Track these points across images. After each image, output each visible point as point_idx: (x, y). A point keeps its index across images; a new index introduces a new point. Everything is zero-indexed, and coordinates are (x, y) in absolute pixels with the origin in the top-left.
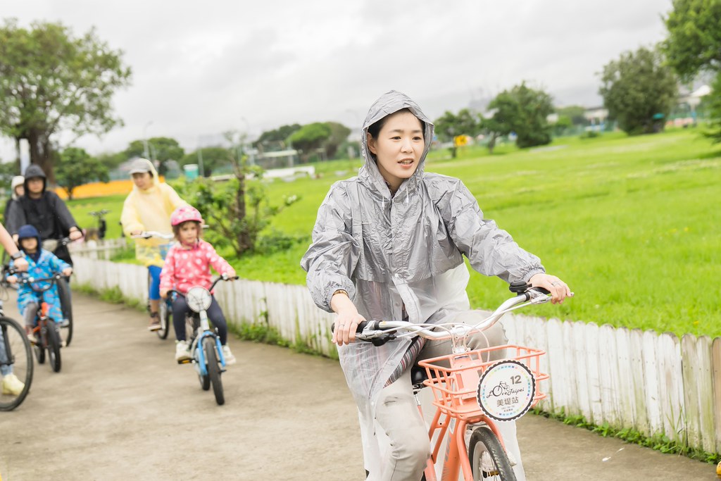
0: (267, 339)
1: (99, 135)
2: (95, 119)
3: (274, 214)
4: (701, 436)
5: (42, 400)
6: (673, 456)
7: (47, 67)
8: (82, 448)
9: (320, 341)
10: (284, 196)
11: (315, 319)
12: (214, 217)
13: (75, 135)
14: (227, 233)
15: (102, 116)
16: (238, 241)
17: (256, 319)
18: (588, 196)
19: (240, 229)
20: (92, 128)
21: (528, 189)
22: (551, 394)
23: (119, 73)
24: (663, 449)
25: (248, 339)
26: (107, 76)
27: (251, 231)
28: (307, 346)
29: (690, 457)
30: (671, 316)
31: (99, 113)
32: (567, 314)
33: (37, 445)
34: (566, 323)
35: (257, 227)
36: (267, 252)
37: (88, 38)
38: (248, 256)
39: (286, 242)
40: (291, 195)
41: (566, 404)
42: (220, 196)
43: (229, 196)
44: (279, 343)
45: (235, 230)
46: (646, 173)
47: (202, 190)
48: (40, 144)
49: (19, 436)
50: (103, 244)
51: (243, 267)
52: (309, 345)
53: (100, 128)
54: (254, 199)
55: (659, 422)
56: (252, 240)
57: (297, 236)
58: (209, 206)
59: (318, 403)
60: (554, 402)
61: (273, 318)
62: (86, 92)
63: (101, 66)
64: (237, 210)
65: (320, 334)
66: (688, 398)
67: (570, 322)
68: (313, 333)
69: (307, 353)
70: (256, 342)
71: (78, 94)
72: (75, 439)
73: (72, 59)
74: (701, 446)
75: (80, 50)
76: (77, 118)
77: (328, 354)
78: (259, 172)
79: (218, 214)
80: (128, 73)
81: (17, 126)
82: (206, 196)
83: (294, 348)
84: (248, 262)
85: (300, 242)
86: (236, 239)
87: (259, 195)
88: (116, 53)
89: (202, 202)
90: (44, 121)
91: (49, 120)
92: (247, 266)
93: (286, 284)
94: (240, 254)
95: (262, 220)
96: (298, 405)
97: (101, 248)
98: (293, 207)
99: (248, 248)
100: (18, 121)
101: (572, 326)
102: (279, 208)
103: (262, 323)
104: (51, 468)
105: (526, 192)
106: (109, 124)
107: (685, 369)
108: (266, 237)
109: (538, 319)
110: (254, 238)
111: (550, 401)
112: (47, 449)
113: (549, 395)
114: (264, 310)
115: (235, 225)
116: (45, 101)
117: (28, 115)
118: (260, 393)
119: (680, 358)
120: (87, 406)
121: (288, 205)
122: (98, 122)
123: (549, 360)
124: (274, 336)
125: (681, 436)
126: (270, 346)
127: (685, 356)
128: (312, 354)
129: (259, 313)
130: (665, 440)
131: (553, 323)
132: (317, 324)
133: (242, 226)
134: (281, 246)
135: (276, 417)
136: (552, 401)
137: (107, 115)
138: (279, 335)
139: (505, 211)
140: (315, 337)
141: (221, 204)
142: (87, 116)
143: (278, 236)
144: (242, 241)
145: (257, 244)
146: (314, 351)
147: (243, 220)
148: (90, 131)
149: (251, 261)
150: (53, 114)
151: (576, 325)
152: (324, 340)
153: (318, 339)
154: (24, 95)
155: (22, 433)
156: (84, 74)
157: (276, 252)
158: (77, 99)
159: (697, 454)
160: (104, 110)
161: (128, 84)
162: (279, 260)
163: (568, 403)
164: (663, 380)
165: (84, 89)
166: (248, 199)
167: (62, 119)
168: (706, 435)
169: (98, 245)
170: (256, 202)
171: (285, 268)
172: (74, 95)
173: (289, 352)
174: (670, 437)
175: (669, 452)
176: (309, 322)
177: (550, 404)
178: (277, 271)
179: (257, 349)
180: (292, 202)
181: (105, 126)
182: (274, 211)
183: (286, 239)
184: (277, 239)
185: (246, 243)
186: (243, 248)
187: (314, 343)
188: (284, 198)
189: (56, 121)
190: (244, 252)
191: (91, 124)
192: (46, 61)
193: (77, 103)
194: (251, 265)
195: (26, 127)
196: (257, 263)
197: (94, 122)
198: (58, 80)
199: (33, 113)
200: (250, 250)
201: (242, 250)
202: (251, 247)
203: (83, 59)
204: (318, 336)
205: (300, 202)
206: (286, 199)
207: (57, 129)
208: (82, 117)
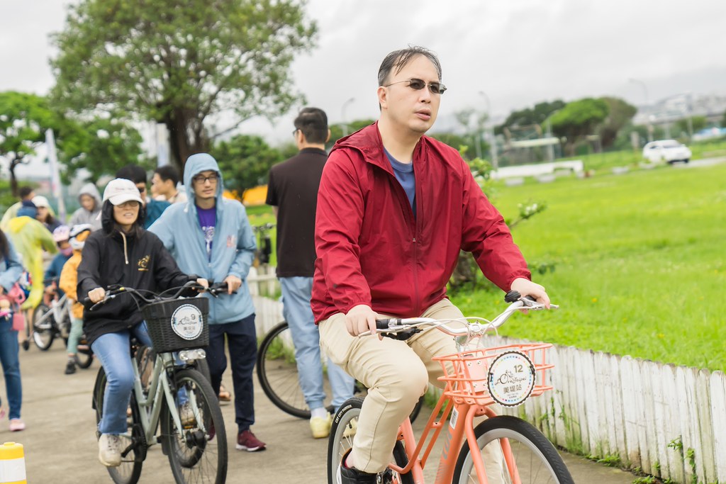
1: (271, 117)
2: (266, 95)
7: (201, 23)
9: (554, 425)
10: (520, 205)
13: (239, 118)
15: (276, 91)
20: (262, 107)
23: (300, 30)
26: (286, 32)
31: (272, 86)
38: (466, 291)
40: (530, 203)
48: (190, 133)
50: (266, 273)
52: (539, 430)
53: (273, 108)
56: (473, 269)
62: (254, 57)
63: (275, 21)
65: (554, 414)
68: (544, 412)
71: (242, 61)
73: (235, 12)
76: (242, 94)
77: (566, 446)
78: (485, 168)
80: (313, 29)
81: (159, 105)
84: (464, 301)
85: (542, 271)
90: (196, 100)
91: (202, 97)
92: (465, 306)
93: (506, 337)
97: (263, 277)
98: (532, 219)
99: (467, 281)
100: (160, 98)
116: (197, 70)
117: (174, 89)
121: (526, 217)
122: (270, 99)
132: (549, 400)
137: (283, 90)
140: (546, 417)
142: (255, 90)
144: (459, 270)
148: (259, 113)
150: (209, 87)
152: (559, 422)
153: (551, 422)
154: (170, 61)
156: (251, 32)
158: (242, 67)
160: (279, 82)
161: (312, 45)
165: (251, 54)
167: (221, 94)
169: (258, 274)
172: (237, 62)
180: (532, 214)
181: (281, 105)
185: (465, 273)
186: (459, 280)
187: (545, 427)
188: (520, 209)
189: (213, 97)
190: (461, 285)
191: (260, 102)
192: (199, 15)
193: (242, 73)
194: (469, 306)
195: (169, 107)
196: (478, 302)
197: (264, 99)
198: (215, 42)
199: (180, 87)
200: (470, 283)
201: (458, 283)
202: (471, 278)
203: (251, 11)
204: (550, 416)
205: (542, 213)
206: (522, 209)
207: (214, 110)
208: (248, 93)
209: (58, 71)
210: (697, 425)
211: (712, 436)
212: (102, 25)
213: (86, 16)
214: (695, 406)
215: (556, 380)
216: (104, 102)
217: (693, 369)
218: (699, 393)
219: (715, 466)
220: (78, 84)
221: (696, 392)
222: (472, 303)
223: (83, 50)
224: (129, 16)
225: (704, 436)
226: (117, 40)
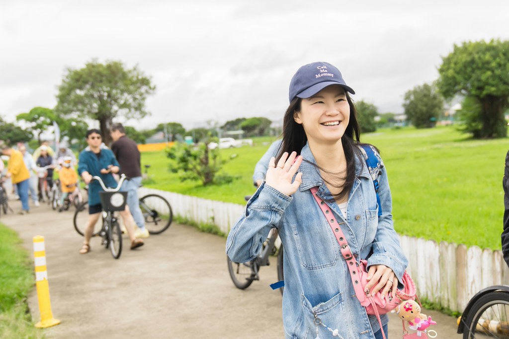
0: (213, 232)
1: (138, 119)
2: (137, 111)
3: (224, 164)
4: (449, 301)
6: (432, 312)
7: (113, 83)
8: (102, 290)
10: (230, 155)
12: (192, 164)
13: (127, 119)
14: (199, 173)
15: (140, 110)
16: (204, 177)
17: (208, 220)
18: (393, 160)
19: (206, 171)
20: (135, 116)
23: (150, 88)
24: (427, 307)
25: (203, 231)
26: (144, 89)
27: (211, 172)
29: (442, 312)
30: (434, 228)
31: (139, 108)
33: (78, 287)
35: (215, 170)
36: (219, 184)
37: (135, 69)
38: (210, 185)
39: (229, 179)
40: (233, 154)
42: (195, 153)
43: (200, 153)
45: (203, 171)
46: (425, 148)
48: (107, 123)
49: (70, 281)
51: (206, 191)
54: (213, 155)
55: (425, 291)
57: (236, 175)
58: (189, 158)
61: (216, 220)
62: (133, 97)
63: (141, 84)
64: (204, 161)
66: (442, 278)
70: (207, 233)
71: (128, 98)
72: (99, 285)
73: (126, 80)
74: (449, 306)
75: (130, 76)
76: (127, 110)
79: (194, 163)
80: (154, 88)
81: (96, 114)
82: (188, 153)
85: (237, 178)
87: (216, 153)
88: (148, 78)
90: (110, 113)
91: (113, 111)
93: (224, 202)
94: (205, 184)
95: (218, 166)
98: (234, 160)
99: (210, 181)
100: (96, 111)
102: (227, 161)
103: (211, 223)
104: (83, 301)
106: (144, 114)
107: (442, 262)
108: (220, 176)
110: (213, 176)
114: (212, 216)
115: (203, 169)
116: (111, 101)
117: (102, 108)
119: (438, 254)
121: (231, 159)
122: (138, 113)
124: (217, 230)
125: (437, 300)
126: (214, 236)
127: (441, 254)
129: (209, 217)
130: (428, 301)
133: (207, 169)
134: (226, 181)
137: (143, 109)
138: (219, 230)
141: (195, 157)
142: (133, 110)
143: (225, 175)
144: (207, 178)
145: (214, 179)
147: (207, 166)
148: (133, 117)
149: (210, 188)
150: (115, 108)
154: (101, 98)
155: (72, 280)
156: (132, 88)
157: (224, 184)
158: (128, 101)
159: (446, 311)
160: (141, 107)
161: (154, 93)
162: (225, 188)
164: (428, 267)
165: (131, 95)
166: (210, 155)
167: (120, 111)
168: (452, 301)
170: (215, 157)
171: (228, 192)
172: (126, 99)
174: (431, 300)
175: (430, 309)
178: (223, 194)
179: (207, 237)
180: (234, 158)
181: (142, 115)
182: (224, 162)
183: (230, 177)
184: (225, 177)
185: (209, 178)
186: (207, 181)
189: (116, 112)
191: (134, 114)
192: (112, 80)
193: (128, 103)
195: (100, 114)
197: (136, 113)
198: (118, 90)
199: (105, 107)
203: (132, 80)
205: (238, 157)
207: (116, 116)
208: (130, 110)
209: (58, 99)
212: (75, 83)
216: (75, 111)
220: (66, 105)
223: (68, 92)
224: (86, 80)
226: (81, 88)
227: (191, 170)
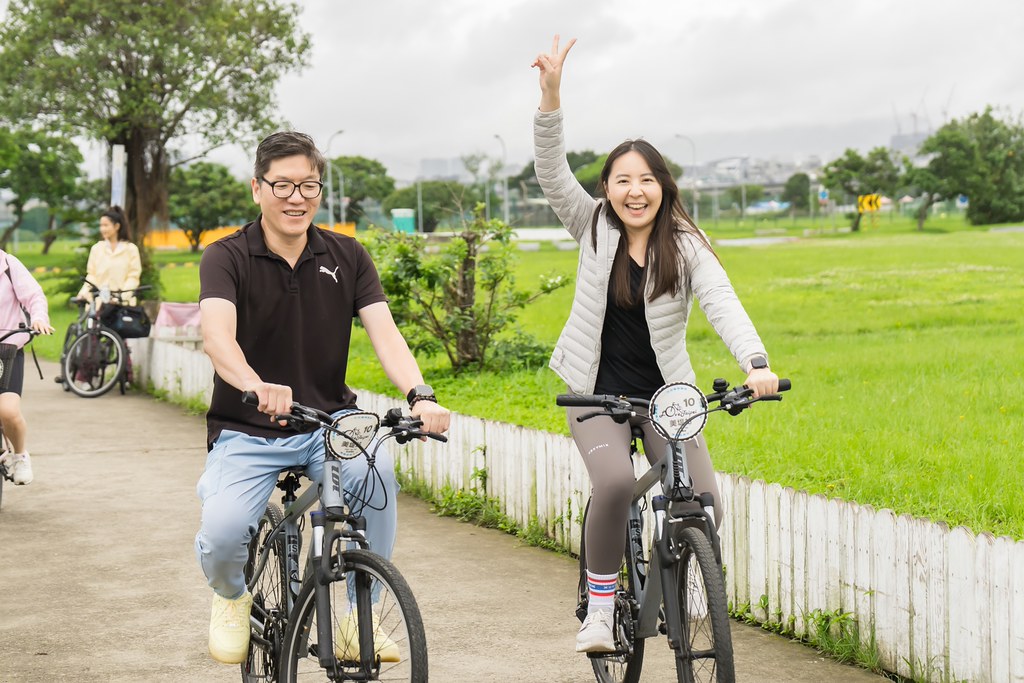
0: (481, 518)
1: (247, 147)
2: (242, 119)
3: (522, 306)
5: (92, 585)
7: (171, 26)
9: (569, 530)
10: (542, 277)
11: (563, 490)
12: (419, 301)
13: (208, 144)
14: (439, 330)
15: (255, 115)
16: (457, 346)
17: (467, 481)
19: (463, 326)
20: (237, 134)
21: (974, 298)
22: (946, 657)
23: (290, 44)
25: (453, 515)
26: (274, 43)
27: (481, 330)
28: (547, 534)
31: (250, 109)
32: (1000, 522)
33: (73, 660)
34: (982, 538)
35: (491, 324)
36: (506, 369)
38: (472, 373)
39: (538, 355)
40: (554, 274)
41: (970, 677)
42: (432, 268)
43: (447, 268)
44: (501, 525)
45: (453, 325)
47: (404, 254)
48: (148, 155)
49: (46, 642)
51: (461, 391)
52: (551, 534)
53: (250, 137)
54: (490, 278)
56: (481, 347)
58: (413, 282)
59: (548, 635)
60: (951, 672)
61: (494, 482)
62: (231, 73)
63: (260, 32)
64: (459, 292)
65: (570, 517)
67: (987, 536)
68: (558, 515)
69: (545, 548)
70: (463, 521)
71: (217, 77)
72: (135, 657)
73: (213, 16)
76: (213, 115)
78: (504, 231)
79: (426, 297)
80: (305, 45)
81: (113, 121)
82: (409, 265)
83: (525, 537)
84: (469, 383)
86: (454, 341)
87: (500, 272)
88: (282, 13)
89: (402, 275)
90: (157, 117)
91: (166, 115)
92: (469, 389)
93: (521, 426)
94: (458, 368)
95: (501, 312)
96: (514, 634)
98: (554, 294)
99: (473, 360)
100: (115, 112)
101: (990, 543)
102: (531, 297)
103: (475, 490)
105: (970, 301)
106: (265, 129)
108: (506, 343)
109: (935, 525)
110: (486, 342)
111: (943, 669)
112: (88, 669)
113: (943, 659)
114: (481, 468)
115: (453, 318)
116: (162, 83)
117: (134, 104)
118: (455, 609)
120: (164, 603)
121: (548, 291)
122: (247, 125)
123: (948, 599)
124: (493, 512)
126: (485, 530)
128: (554, 550)
129: (472, 472)
131: (959, 536)
132: (566, 501)
133: (465, 320)
134: (528, 360)
135: (473, 653)
136: (947, 668)
137: (263, 114)
138: (502, 512)
139: (926, 331)
140: (561, 520)
141: (432, 281)
142: (230, 112)
143: (526, 343)
144: (464, 347)
145: (489, 353)
146: (557, 545)
147: (468, 313)
148: (234, 140)
149: (475, 382)
150: (175, 104)
151: (998, 542)
152: (576, 527)
153: (566, 526)
154: (129, 70)
155: (52, 637)
156: (231, 41)
157: (519, 369)
158: (216, 83)
160: (260, 105)
161: (304, 64)
162: (523, 384)
163: (973, 674)
165: (228, 68)
166: (479, 274)
167: (188, 114)
170: (494, 283)
171: (531, 398)
172: (209, 77)
173: (516, 542)
176: (554, 496)
177: (943, 675)
178: (516, 403)
179: (463, 532)
180: (555, 287)
181: (260, 132)
182: (522, 300)
183: (537, 349)
184: (522, 348)
185: (470, 350)
186: (464, 358)
187: (558, 531)
188: (542, 280)
189: (179, 116)
190: (466, 365)
191: (235, 127)
192: (170, 16)
193: (215, 89)
194: (474, 389)
195: (126, 124)
196: (485, 386)
197: (240, 124)
198: (187, 49)
199: (141, 102)
200: (476, 363)
201: (462, 361)
202: (478, 357)
203: (233, 17)
204: (566, 519)
205: (567, 287)
206: (544, 281)
207: (179, 131)
208: (221, 115)
210: (731, 538)
211: (747, 552)
212: (51, 18)
213: (32, 7)
214: (731, 518)
215: (575, 479)
216: (47, 111)
217: (733, 476)
218: (736, 503)
219: (748, 585)
220: (16, 87)
221: (733, 502)
222: (478, 385)
223: (26, 46)
224: (85, 11)
225: (739, 551)
226: (67, 37)
227: (417, 320)
